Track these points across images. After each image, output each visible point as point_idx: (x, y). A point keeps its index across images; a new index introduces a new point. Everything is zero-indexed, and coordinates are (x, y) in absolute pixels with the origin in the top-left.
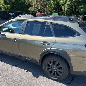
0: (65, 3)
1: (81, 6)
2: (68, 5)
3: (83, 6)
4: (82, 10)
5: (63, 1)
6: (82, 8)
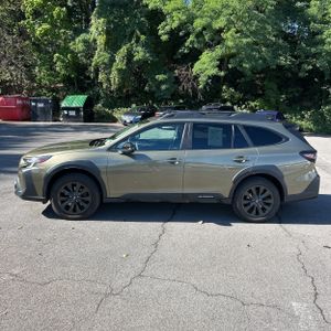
0: (111, 66)
1: (160, 77)
2: (119, 70)
3: (165, 77)
4: (163, 87)
5: (101, 58)
6: (162, 82)
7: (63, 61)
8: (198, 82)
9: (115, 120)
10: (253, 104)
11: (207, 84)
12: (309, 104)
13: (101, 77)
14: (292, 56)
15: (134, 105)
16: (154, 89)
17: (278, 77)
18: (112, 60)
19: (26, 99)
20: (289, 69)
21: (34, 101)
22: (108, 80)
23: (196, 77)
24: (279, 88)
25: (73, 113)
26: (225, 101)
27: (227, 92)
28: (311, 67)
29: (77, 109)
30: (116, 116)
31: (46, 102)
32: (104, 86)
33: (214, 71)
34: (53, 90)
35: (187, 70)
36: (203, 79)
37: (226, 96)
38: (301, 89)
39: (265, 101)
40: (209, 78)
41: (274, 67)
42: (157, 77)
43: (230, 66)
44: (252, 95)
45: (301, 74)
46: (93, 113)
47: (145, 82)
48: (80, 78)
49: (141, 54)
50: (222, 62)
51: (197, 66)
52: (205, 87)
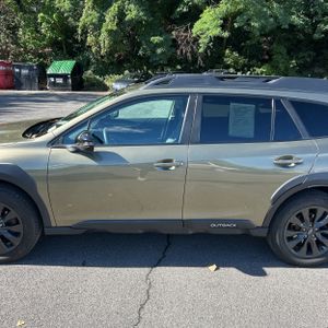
0: (101, 27)
1: (156, 39)
2: (110, 32)
3: (161, 39)
4: (159, 51)
5: (90, 18)
6: (158, 46)
7: (48, 22)
8: (198, 45)
9: (106, 88)
10: (258, 70)
11: (208, 47)
12: (321, 71)
13: (90, 39)
14: (306, 15)
15: (127, 72)
16: (149, 53)
18: (102, 20)
19: (10, 65)
20: (302, 31)
21: (18, 67)
22: (97, 43)
23: (196, 40)
24: (289, 53)
25: (60, 81)
26: (228, 67)
27: (231, 56)
29: (64, 76)
30: (108, 84)
31: (30, 68)
32: (93, 50)
33: (217, 32)
34: (40, 56)
35: (186, 30)
36: (203, 41)
37: (229, 61)
39: (273, 67)
40: (211, 41)
41: (287, 27)
42: (152, 39)
43: (236, 25)
44: (259, 60)
45: (316, 36)
46: (82, 81)
47: (139, 45)
48: (67, 42)
49: (134, 13)
50: (226, 22)
51: (198, 26)
52: (206, 51)
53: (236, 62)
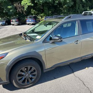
3: (11, 7)
4: (11, 11)
6: (10, 9)
10: (41, 15)
12: (57, 14)
17: (48, 6)
20: (51, 3)
24: (48, 9)
26: (32, 14)
28: (58, 2)
33: (30, 4)
38: (54, 9)
39: (45, 13)
42: (8, 7)
43: (36, 2)
44: (40, 12)
45: (55, 4)
53: (35, 13)
